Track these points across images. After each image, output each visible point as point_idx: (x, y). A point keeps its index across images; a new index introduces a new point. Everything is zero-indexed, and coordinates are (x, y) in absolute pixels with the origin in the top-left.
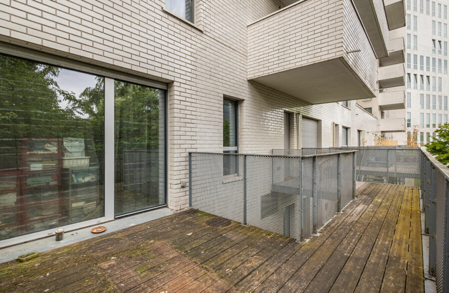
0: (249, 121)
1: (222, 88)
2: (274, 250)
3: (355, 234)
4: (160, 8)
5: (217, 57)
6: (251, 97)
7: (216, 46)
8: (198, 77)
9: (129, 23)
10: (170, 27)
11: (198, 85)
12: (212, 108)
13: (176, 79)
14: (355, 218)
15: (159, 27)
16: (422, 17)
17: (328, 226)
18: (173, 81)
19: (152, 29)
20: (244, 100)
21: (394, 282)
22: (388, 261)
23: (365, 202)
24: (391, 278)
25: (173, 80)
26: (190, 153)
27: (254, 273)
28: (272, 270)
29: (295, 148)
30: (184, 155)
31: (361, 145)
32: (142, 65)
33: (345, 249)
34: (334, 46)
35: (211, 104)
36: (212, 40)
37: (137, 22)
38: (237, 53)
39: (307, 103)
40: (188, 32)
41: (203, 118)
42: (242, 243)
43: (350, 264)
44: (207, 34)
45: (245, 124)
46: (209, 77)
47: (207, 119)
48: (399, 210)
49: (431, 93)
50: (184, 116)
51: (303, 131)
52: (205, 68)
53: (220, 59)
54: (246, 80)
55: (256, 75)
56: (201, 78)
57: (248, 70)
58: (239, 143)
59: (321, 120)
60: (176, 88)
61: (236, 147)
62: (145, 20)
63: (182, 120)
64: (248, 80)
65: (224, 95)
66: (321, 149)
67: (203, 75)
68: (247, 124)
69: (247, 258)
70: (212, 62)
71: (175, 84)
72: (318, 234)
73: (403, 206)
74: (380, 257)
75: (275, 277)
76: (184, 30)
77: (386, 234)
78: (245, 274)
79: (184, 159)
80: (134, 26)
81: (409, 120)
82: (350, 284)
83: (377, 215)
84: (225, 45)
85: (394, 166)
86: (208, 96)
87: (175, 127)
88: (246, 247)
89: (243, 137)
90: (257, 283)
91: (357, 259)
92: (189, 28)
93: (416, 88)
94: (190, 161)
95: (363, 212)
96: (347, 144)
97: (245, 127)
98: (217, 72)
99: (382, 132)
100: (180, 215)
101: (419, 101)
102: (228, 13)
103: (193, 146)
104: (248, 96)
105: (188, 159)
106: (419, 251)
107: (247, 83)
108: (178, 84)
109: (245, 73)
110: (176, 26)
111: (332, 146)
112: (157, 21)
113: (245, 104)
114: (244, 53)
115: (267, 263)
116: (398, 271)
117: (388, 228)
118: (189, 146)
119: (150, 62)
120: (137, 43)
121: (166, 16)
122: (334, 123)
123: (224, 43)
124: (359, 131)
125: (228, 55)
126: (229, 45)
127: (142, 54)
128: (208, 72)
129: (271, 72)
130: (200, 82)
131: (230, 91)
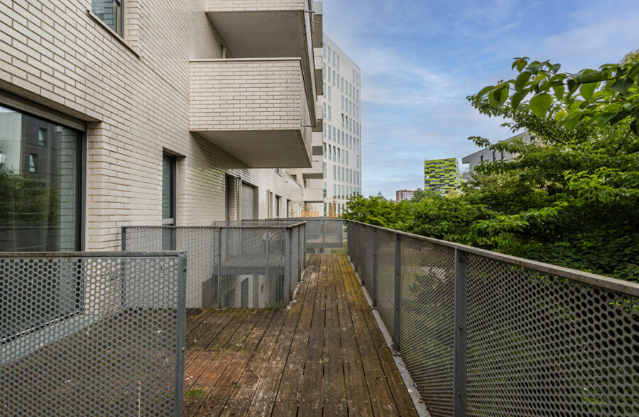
0: (191, 185)
1: (162, 139)
2: (267, 320)
3: (321, 295)
4: (84, 10)
5: (156, 96)
6: (193, 153)
7: (154, 79)
8: (133, 120)
9: (38, 22)
10: (97, 41)
11: (133, 131)
12: (149, 165)
13: (105, 119)
14: (314, 284)
15: (83, 38)
16: (334, 89)
17: (298, 293)
18: (100, 122)
19: (73, 38)
20: (185, 157)
21: (358, 315)
22: (349, 306)
23: (315, 270)
24: (355, 314)
25: (101, 119)
26: (124, 229)
27: (263, 339)
28: (277, 333)
29: (236, 219)
30: (113, 231)
31: (290, 217)
32: (57, 90)
33: (320, 306)
34: (292, 118)
35: (148, 159)
36: (150, 70)
37: (51, 23)
38: (179, 94)
39: (245, 166)
40: (120, 52)
41: (138, 178)
42: (231, 323)
43: (328, 314)
44: (145, 61)
45: (186, 188)
46: (146, 121)
47: (144, 180)
48: (341, 272)
49: (341, 165)
50: (114, 174)
51: (242, 200)
52: (141, 107)
53: (160, 98)
54: (188, 130)
55: (202, 127)
56: (137, 121)
57: (191, 119)
58: (177, 213)
59: (257, 187)
60: (104, 132)
61: (172, 219)
62: (63, 23)
63: (113, 180)
64: (190, 132)
65: (163, 147)
66: (258, 220)
67: (139, 117)
68: (189, 189)
69: (248, 332)
70: (150, 101)
71: (103, 125)
72: (295, 301)
73: (342, 269)
74: (344, 305)
75: (282, 336)
76: (116, 49)
77: (341, 290)
78: (257, 342)
79: (113, 237)
80: (45, 27)
81: (325, 191)
82: (335, 324)
83: (328, 279)
84: (165, 81)
85: (322, 237)
86: (145, 147)
87: (103, 190)
88: (239, 325)
89: (182, 205)
90: (271, 344)
91: (331, 310)
92: (123, 48)
93: (330, 158)
94: (124, 239)
95: (317, 279)
96: (278, 215)
97: (186, 192)
98: (156, 116)
99: (306, 202)
100: (109, 322)
101: (332, 172)
102: (169, 39)
103: (126, 218)
104: (189, 152)
105: (120, 237)
106: (363, 296)
107: (189, 134)
108: (107, 127)
109: (187, 121)
110: (105, 40)
111: (267, 218)
112: (79, 27)
113: (186, 162)
114: (186, 96)
115: (268, 330)
116: (357, 310)
117: (340, 286)
118: (121, 218)
119: (68, 88)
120: (50, 55)
121: (93, 23)
122: (269, 191)
123: (164, 77)
124: (288, 201)
125: (168, 95)
126: (169, 82)
127: (57, 74)
128: (145, 115)
129: (223, 128)
130: (135, 126)
131: (171, 143)
